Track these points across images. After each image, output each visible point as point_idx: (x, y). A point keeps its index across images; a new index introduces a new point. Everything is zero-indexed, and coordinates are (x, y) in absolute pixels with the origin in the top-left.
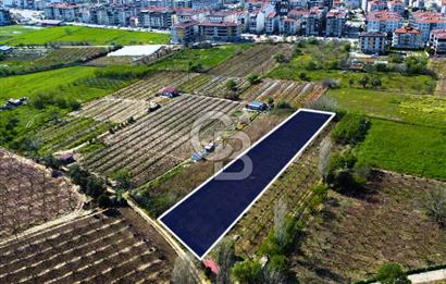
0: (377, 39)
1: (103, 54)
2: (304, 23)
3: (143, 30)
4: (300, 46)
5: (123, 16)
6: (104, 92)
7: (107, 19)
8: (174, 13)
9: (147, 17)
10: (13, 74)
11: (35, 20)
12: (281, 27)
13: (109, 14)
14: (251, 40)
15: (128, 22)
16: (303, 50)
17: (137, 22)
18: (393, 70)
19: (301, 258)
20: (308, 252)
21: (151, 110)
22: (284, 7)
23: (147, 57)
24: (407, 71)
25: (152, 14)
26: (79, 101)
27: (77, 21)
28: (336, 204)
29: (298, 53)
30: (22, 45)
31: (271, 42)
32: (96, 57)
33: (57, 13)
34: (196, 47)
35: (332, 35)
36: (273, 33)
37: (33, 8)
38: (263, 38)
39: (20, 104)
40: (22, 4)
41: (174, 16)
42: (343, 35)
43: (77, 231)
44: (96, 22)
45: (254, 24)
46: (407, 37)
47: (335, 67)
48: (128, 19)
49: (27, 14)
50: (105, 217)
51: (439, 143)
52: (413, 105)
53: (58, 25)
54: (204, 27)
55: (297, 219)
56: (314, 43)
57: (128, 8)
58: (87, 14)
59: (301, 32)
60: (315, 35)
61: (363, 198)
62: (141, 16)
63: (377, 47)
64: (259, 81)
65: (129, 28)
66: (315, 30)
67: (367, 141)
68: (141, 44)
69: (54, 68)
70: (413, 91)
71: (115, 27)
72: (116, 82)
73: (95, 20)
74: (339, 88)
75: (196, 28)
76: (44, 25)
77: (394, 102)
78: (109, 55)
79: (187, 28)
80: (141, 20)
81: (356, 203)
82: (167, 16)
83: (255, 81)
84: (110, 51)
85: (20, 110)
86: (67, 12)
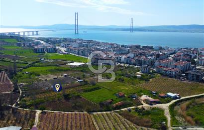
0: (145, 68)
1: (65, 64)
6: (50, 73)
7: (81, 54)
11: (64, 51)
12: (128, 62)
13: (82, 52)
15: (87, 55)
21: (54, 78)
26: (41, 74)
27: (74, 53)
30: (48, 59)
31: (120, 66)
32: (62, 65)
36: (126, 63)
45: (120, 60)
53: (67, 54)
58: (77, 51)
63: (145, 71)
66: (139, 64)
69: (47, 66)
72: (57, 71)
73: (78, 54)
76: (64, 54)
84: (69, 63)
86: (72, 50)
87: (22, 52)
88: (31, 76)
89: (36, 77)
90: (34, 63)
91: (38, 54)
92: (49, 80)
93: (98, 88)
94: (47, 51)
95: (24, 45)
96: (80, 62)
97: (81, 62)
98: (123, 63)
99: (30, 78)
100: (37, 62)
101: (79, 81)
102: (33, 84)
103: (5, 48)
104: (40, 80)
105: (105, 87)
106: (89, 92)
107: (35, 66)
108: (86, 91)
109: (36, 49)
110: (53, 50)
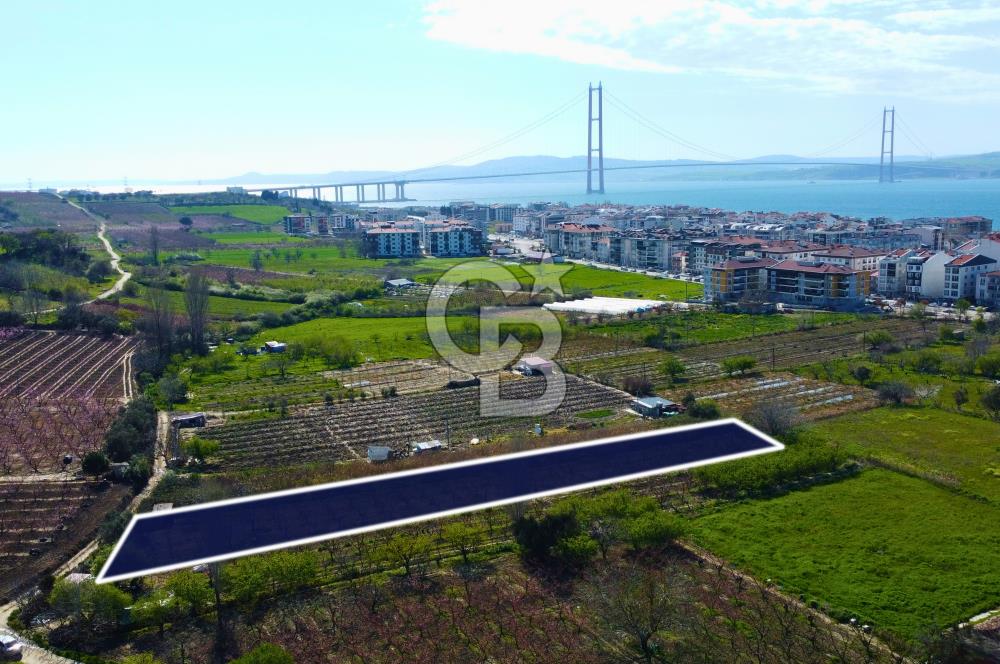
1: (536, 305)
5: (664, 251)
7: (635, 256)
9: (701, 252)
11: (527, 252)
12: (981, 288)
13: (640, 246)
15: (673, 266)
17: (683, 263)
25: (710, 248)
26: (367, 359)
27: (589, 257)
31: (921, 318)
39: (281, 348)
44: (618, 262)
45: (916, 279)
48: (670, 259)
49: (524, 245)
54: (779, 273)
58: (606, 246)
62: (691, 251)
65: (665, 274)
71: (639, 271)
73: (616, 257)
76: (528, 260)
78: (546, 306)
79: (738, 272)
80: (690, 260)
84: (556, 299)
86: (576, 241)
87: (299, 255)
88: (295, 369)
89: (328, 375)
90: (343, 300)
91: (381, 263)
92: (416, 398)
93: (832, 464)
94: (434, 250)
95: (323, 230)
96: (629, 295)
97: (640, 297)
98: (939, 300)
99: (283, 378)
100: (360, 296)
101: (647, 403)
102: (284, 415)
103: (222, 241)
104: (351, 395)
105: (888, 458)
106: (758, 506)
107: (349, 314)
108: (724, 489)
109: (375, 236)
110: (466, 241)
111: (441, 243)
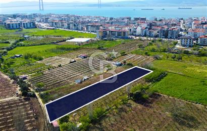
0: (189, 40)
1: (64, 41)
2: (158, 32)
3: (87, 32)
4: (153, 41)
5: (80, 26)
6: (56, 54)
7: (73, 27)
8: (101, 26)
9: (90, 27)
10: (24, 46)
11: (45, 27)
12: (148, 33)
13: (75, 25)
14: (132, 38)
15: (82, 29)
16: (153, 44)
17: (85, 29)
18: (192, 54)
19: (99, 126)
20: (104, 124)
21: (71, 62)
22: (154, 25)
23: (82, 43)
24: (198, 54)
25: (92, 26)
26: (43, 57)
27: (62, 28)
28: (129, 106)
29: (151, 44)
30: (33, 36)
31: (141, 40)
32: (61, 42)
33: (54, 24)
34: (106, 40)
35: (171, 38)
36: (144, 36)
37: (47, 23)
38: (138, 38)
39: (19, 56)
40: (43, 21)
41: (101, 27)
42: (176, 38)
43: (9, 104)
44: (69, 29)
45: (135, 32)
46: (205, 40)
47: (164, 51)
48: (82, 28)
49: (43, 25)
50: (23, 100)
51: (197, 85)
52: (193, 69)
53: (53, 29)
54: (112, 32)
55: (108, 110)
56: (160, 41)
57: (83, 23)
58: (66, 25)
59: (156, 36)
60: (163, 38)
61: (142, 104)
62: (87, 27)
63: (188, 44)
64: (126, 55)
65: (82, 31)
66: (163, 35)
67: (160, 82)
68: (83, 37)
69: (41, 44)
70: (197, 63)
71: (76, 31)
72: (63, 51)
73: (69, 28)
74: (161, 59)
75: (108, 32)
76: (48, 29)
77: (184, 67)
78: (67, 41)
79: (104, 32)
80: (87, 28)
81: (140, 106)
82: (98, 27)
83: (124, 54)
84: (68, 39)
85: (18, 59)
86: (58, 24)
89: (39, 62)
91: (13, 31)
92: (67, 66)
94: (24, 27)
100: (21, 41)
104: (51, 67)
107: (22, 45)
109: (9, 24)
110: (32, 25)
111: (25, 25)
